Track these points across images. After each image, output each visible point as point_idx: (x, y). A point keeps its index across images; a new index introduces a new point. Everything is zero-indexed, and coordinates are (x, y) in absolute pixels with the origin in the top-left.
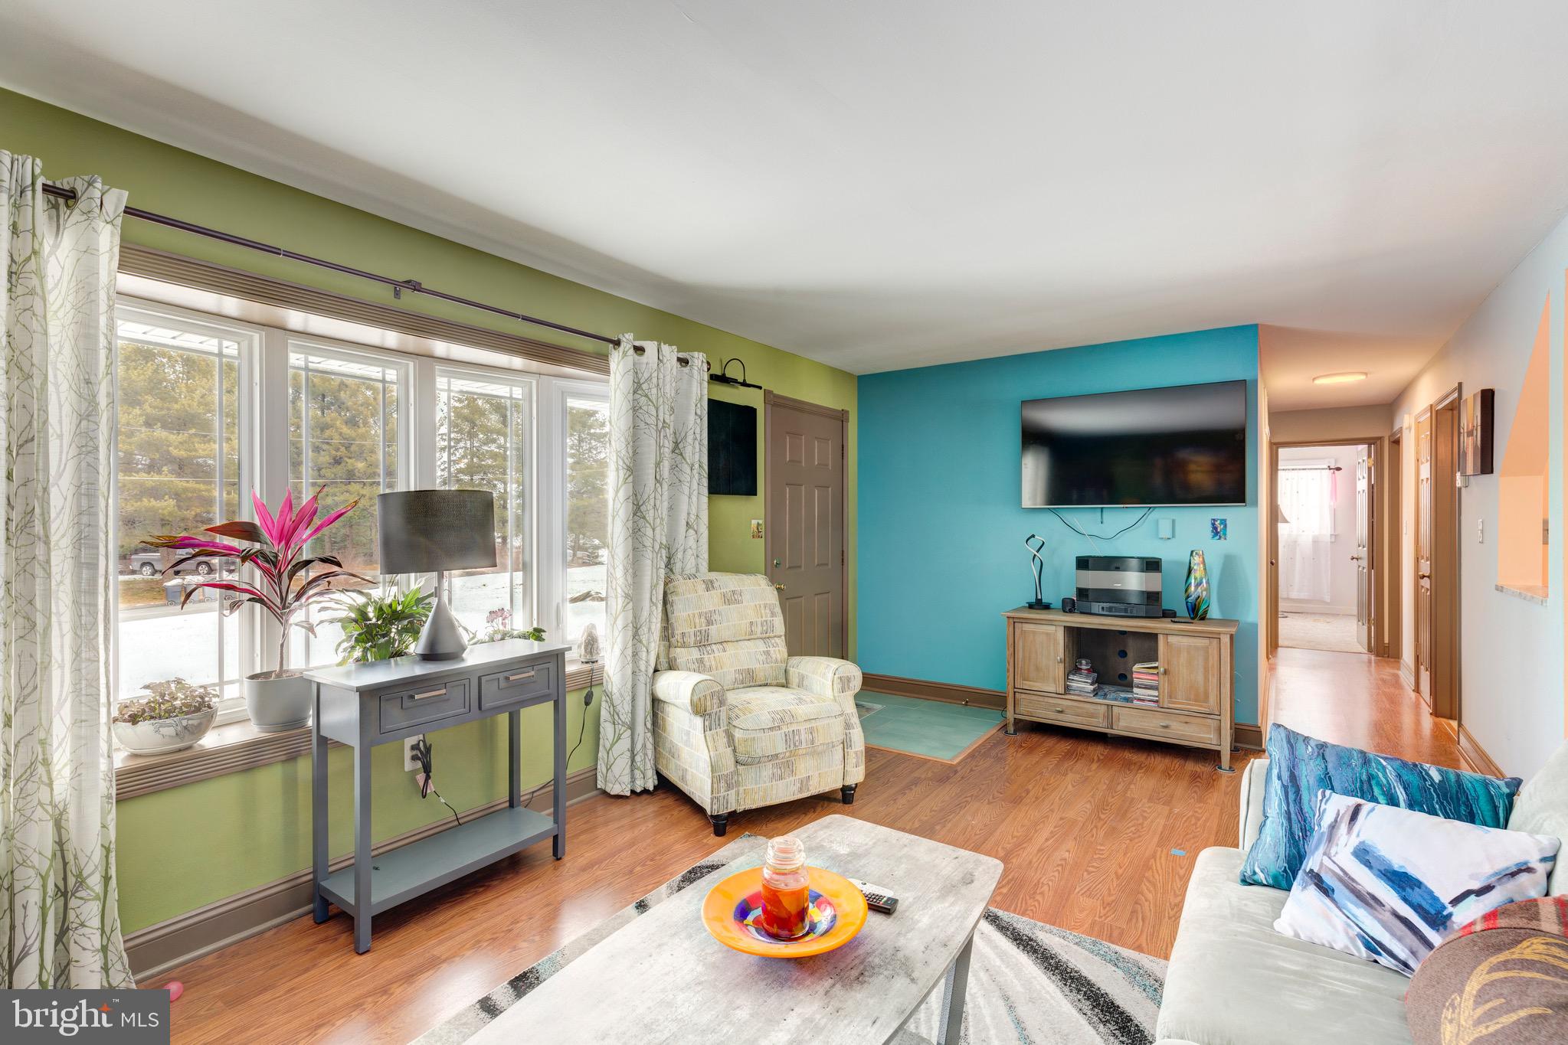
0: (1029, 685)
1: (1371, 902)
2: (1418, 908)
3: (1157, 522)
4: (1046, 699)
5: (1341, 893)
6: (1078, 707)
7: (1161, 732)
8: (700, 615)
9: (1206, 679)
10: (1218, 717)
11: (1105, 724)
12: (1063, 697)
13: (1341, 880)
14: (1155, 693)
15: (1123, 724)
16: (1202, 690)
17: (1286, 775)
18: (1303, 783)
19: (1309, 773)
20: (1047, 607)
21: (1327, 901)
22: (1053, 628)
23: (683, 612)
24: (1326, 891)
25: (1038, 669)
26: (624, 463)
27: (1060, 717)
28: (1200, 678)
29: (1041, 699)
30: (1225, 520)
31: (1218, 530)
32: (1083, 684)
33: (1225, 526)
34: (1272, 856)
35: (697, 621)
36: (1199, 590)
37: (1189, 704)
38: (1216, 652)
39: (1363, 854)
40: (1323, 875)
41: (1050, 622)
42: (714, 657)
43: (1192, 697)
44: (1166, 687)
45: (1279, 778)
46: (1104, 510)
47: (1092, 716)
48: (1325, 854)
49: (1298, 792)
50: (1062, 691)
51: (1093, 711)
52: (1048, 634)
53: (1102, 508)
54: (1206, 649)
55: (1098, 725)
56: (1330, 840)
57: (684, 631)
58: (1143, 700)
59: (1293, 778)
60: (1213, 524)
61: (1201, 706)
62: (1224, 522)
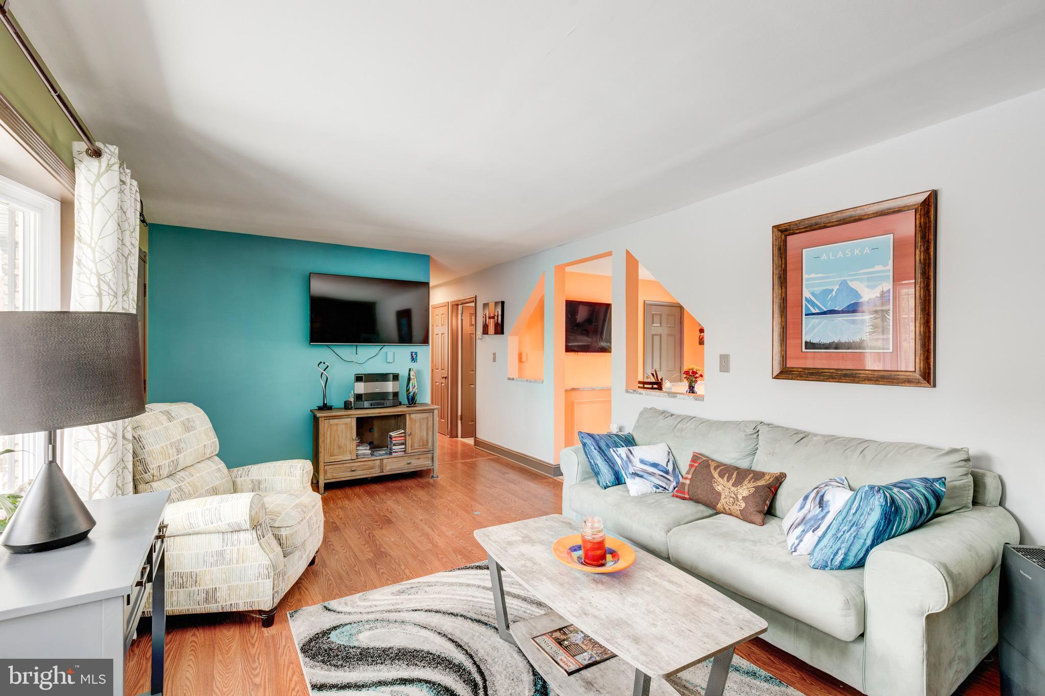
0: (334, 459)
1: (652, 474)
2: (662, 471)
3: (387, 353)
4: (345, 465)
5: (645, 475)
6: (363, 465)
7: (407, 467)
8: (171, 445)
9: (427, 434)
10: (432, 452)
11: (379, 471)
12: (356, 461)
13: (642, 471)
14: (403, 446)
15: (388, 468)
16: (425, 440)
17: (597, 448)
18: (603, 449)
19: (603, 445)
20: (330, 408)
21: (643, 479)
22: (350, 419)
23: (156, 445)
24: (641, 476)
25: (339, 447)
26: (110, 288)
27: (354, 474)
28: (425, 433)
29: (341, 466)
30: (417, 353)
31: (414, 358)
32: (365, 450)
33: (417, 356)
34: (610, 475)
35: (170, 451)
36: (414, 390)
37: (419, 449)
38: (431, 419)
39: (642, 462)
40: (637, 472)
41: (348, 416)
42: (188, 482)
43: (421, 444)
44: (410, 442)
45: (595, 449)
46: (358, 346)
47: (372, 468)
48: (633, 466)
49: (603, 451)
50: (354, 457)
51: (372, 465)
52: (346, 424)
53: (356, 345)
54: (427, 418)
55: (376, 473)
56: (630, 461)
57: (160, 464)
58: (397, 452)
59: (600, 448)
60: (412, 355)
61: (425, 448)
62: (416, 353)
